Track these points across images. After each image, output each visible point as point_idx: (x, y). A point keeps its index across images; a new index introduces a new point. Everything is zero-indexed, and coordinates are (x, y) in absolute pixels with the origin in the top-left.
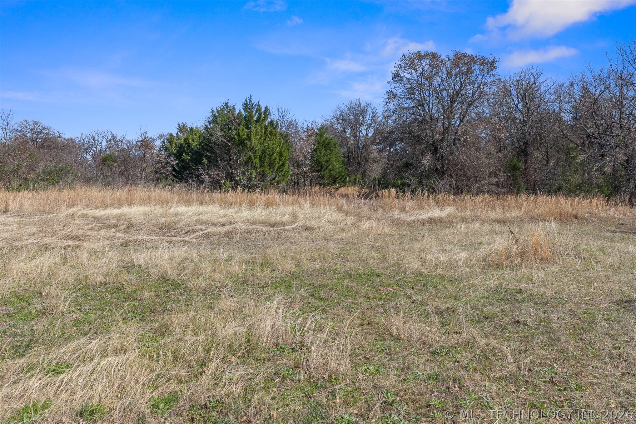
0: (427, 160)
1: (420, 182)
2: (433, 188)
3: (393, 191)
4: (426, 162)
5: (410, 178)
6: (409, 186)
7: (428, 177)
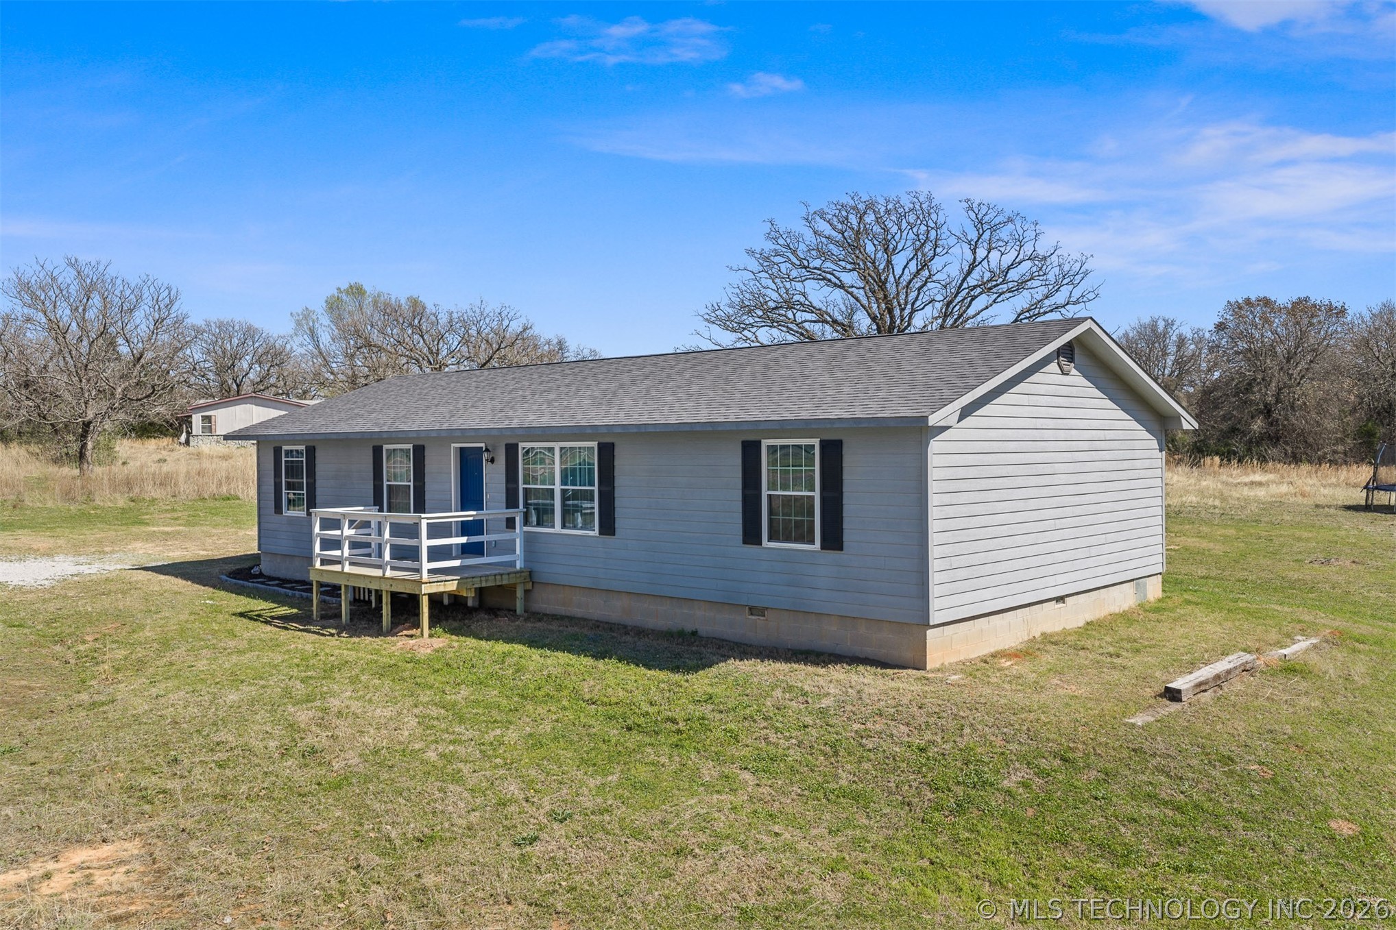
0: (1258, 425)
1: (1249, 450)
2: (1264, 457)
3: (1217, 459)
4: (1256, 427)
5: (1237, 445)
6: (1235, 453)
7: (1258, 444)
